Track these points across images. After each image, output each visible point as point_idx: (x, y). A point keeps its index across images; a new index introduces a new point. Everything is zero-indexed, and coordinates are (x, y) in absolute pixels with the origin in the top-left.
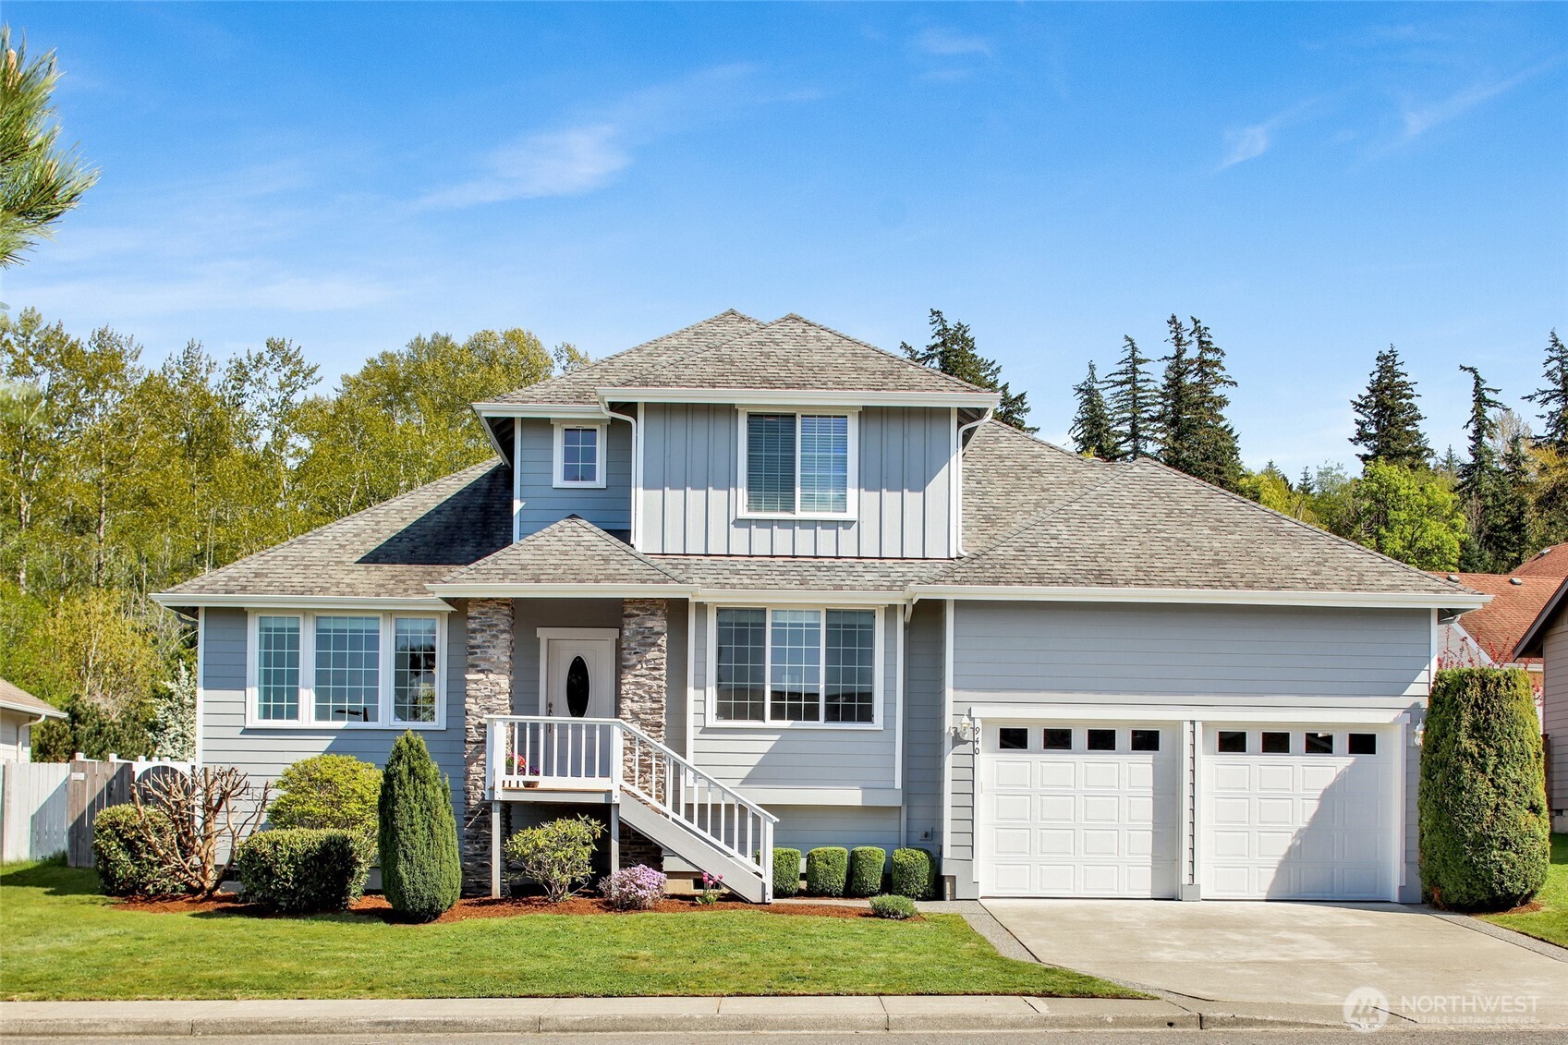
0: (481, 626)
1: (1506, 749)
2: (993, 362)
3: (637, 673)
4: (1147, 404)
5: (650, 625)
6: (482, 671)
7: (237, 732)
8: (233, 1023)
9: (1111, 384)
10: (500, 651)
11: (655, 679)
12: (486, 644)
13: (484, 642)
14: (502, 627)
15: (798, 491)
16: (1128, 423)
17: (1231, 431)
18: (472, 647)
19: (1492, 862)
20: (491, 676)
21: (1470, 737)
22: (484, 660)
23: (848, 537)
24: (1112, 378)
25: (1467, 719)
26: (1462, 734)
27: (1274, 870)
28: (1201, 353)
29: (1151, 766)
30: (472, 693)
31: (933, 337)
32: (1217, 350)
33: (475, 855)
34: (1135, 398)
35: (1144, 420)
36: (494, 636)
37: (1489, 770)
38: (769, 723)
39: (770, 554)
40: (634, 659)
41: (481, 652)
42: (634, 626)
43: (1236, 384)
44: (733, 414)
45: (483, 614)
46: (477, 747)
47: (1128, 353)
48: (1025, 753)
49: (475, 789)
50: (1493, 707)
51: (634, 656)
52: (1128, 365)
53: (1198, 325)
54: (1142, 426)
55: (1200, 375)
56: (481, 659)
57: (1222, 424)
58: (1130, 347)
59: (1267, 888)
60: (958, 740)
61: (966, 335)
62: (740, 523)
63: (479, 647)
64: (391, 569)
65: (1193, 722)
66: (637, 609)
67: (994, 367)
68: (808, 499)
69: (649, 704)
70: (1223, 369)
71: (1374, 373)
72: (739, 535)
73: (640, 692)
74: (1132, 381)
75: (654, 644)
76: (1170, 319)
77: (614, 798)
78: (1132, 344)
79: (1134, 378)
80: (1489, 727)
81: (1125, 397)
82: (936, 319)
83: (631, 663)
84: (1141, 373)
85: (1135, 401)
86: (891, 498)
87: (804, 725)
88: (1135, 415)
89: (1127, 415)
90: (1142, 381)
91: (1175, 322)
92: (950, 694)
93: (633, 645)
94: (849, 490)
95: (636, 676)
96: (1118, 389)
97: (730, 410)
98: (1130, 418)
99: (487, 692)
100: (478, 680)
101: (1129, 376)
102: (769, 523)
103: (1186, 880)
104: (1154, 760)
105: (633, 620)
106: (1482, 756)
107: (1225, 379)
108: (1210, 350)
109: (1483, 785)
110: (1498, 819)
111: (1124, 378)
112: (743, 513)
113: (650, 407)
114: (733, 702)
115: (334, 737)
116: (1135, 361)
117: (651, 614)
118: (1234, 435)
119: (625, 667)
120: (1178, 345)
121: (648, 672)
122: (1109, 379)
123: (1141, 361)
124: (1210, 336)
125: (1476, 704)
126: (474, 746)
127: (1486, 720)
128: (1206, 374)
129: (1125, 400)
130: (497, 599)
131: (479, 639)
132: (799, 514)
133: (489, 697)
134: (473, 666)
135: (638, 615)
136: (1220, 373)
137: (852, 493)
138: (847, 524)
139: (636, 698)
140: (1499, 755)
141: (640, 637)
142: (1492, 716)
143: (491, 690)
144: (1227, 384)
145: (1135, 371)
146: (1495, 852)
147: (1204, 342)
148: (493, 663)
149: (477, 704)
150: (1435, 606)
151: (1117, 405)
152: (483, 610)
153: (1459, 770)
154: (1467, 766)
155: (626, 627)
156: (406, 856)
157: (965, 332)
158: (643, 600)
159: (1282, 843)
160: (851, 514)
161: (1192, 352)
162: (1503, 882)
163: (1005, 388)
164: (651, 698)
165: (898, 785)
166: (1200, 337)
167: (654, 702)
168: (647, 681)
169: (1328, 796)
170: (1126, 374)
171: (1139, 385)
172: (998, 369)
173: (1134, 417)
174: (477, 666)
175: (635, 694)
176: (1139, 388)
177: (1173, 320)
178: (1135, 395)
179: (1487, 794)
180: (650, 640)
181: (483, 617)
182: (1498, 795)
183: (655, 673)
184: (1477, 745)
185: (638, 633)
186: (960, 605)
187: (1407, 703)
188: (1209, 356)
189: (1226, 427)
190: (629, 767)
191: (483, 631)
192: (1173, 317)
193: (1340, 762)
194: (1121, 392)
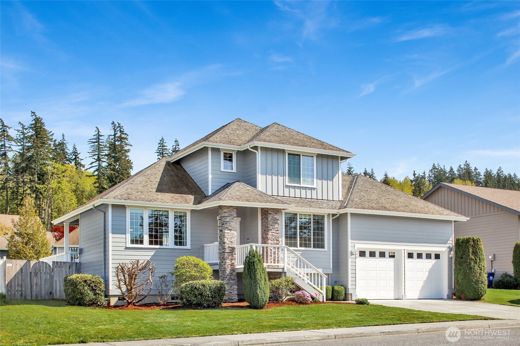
0: (229, 215)
1: (481, 258)
2: (51, 132)
3: (272, 232)
4: (103, 150)
5: (276, 217)
6: (229, 230)
7: (123, 249)
8: (345, 335)
9: (91, 142)
10: (234, 223)
11: (277, 234)
12: (230, 221)
13: (230, 220)
14: (235, 216)
15: (301, 178)
16: (97, 156)
17: (130, 161)
18: (226, 222)
19: (479, 287)
20: (232, 231)
21: (472, 255)
22: (230, 226)
23: (314, 192)
24: (91, 140)
25: (471, 250)
26: (470, 254)
27: (419, 291)
28: (121, 135)
29: (393, 262)
30: (227, 237)
31: (32, 121)
32: (126, 134)
33: (229, 289)
34: (99, 148)
35: (102, 155)
36: (233, 218)
37: (478, 263)
38: (299, 248)
39: (294, 197)
40: (271, 227)
41: (229, 224)
42: (271, 217)
43: (132, 145)
44: (284, 153)
45: (229, 211)
46: (228, 254)
47: (97, 133)
48: (375, 258)
49: (228, 268)
50: (477, 247)
51: (271, 226)
52: (97, 136)
53: (120, 125)
54: (102, 157)
55: (120, 141)
56: (228, 226)
57: (127, 158)
58: (97, 131)
59: (418, 296)
60: (352, 254)
61: (42, 121)
62: (287, 186)
63: (228, 222)
64: (170, 195)
65: (404, 250)
66: (272, 212)
67: (51, 133)
68: (304, 180)
69: (275, 242)
70: (128, 140)
71: (174, 146)
72: (287, 190)
73: (273, 238)
74: (98, 142)
75: (277, 223)
76: (112, 122)
77: (285, 270)
78: (98, 130)
79: (99, 141)
80: (477, 252)
81: (96, 147)
82: (33, 114)
83: (270, 229)
84: (101, 139)
85: (99, 149)
86: (325, 182)
87: (308, 249)
88: (99, 153)
89: (97, 153)
90: (101, 142)
91: (114, 124)
92: (350, 241)
93: (271, 223)
94: (314, 179)
95: (272, 233)
96: (93, 144)
97: (283, 151)
98: (97, 154)
99: (231, 236)
100: (228, 233)
101: (97, 140)
102: (295, 187)
103: (403, 294)
104: (394, 260)
105: (271, 215)
106: (475, 260)
107: (128, 143)
108: (124, 134)
109: (476, 267)
110: (480, 276)
111: (95, 141)
112: (287, 184)
113: (262, 148)
114: (289, 241)
115: (155, 251)
116: (99, 135)
117: (276, 214)
118: (131, 162)
119: (269, 230)
120: (115, 131)
121: (275, 232)
122: (90, 141)
123: (101, 136)
124: (123, 129)
125: (473, 246)
126: (227, 254)
127: (476, 250)
128: (122, 142)
129: (96, 148)
130: (233, 206)
131: (228, 219)
132: (302, 185)
133: (231, 238)
134: (227, 228)
135: (272, 214)
136: (126, 141)
137: (315, 180)
138: (314, 189)
139: (272, 240)
140: (480, 260)
141: (273, 221)
142: (477, 249)
143: (232, 236)
144: (129, 145)
145: (99, 139)
146: (480, 285)
147: (121, 131)
148: (232, 227)
149: (228, 240)
150: (453, 220)
151: (93, 150)
152: (230, 210)
153: (470, 263)
154: (472, 262)
155: (269, 217)
156: (259, 287)
157: (41, 120)
158: (273, 209)
159: (421, 284)
160: (315, 186)
161: (119, 134)
162: (481, 292)
163: (55, 141)
164: (276, 240)
165: (331, 267)
166: (120, 129)
167: (277, 241)
168: (275, 234)
169: (431, 271)
170: (96, 139)
171: (100, 143)
172: (53, 134)
173: (99, 154)
174: (228, 228)
175: (272, 238)
176: (100, 145)
177: (113, 123)
178: (99, 147)
179: (478, 269)
180: (275, 222)
181: (229, 212)
182: (480, 270)
183: (277, 232)
184: (474, 257)
185: (272, 219)
186: (352, 214)
187: (448, 245)
188: (123, 136)
189: (129, 159)
190: (271, 261)
191: (229, 217)
192: (113, 122)
193: (433, 261)
194: (94, 145)
